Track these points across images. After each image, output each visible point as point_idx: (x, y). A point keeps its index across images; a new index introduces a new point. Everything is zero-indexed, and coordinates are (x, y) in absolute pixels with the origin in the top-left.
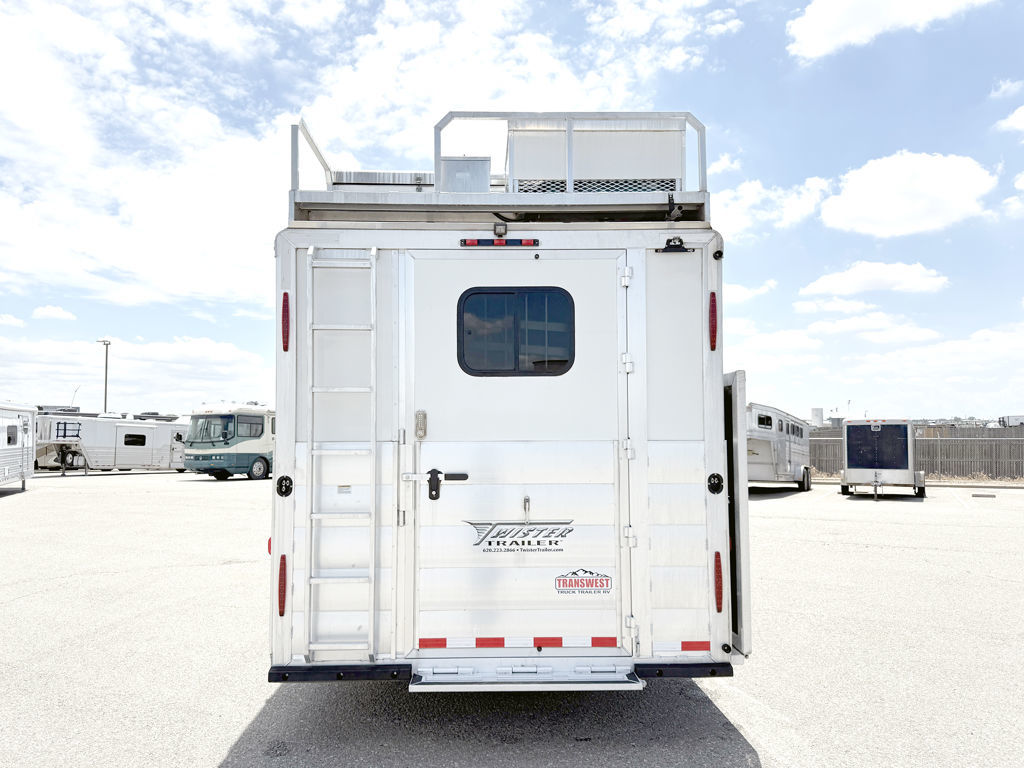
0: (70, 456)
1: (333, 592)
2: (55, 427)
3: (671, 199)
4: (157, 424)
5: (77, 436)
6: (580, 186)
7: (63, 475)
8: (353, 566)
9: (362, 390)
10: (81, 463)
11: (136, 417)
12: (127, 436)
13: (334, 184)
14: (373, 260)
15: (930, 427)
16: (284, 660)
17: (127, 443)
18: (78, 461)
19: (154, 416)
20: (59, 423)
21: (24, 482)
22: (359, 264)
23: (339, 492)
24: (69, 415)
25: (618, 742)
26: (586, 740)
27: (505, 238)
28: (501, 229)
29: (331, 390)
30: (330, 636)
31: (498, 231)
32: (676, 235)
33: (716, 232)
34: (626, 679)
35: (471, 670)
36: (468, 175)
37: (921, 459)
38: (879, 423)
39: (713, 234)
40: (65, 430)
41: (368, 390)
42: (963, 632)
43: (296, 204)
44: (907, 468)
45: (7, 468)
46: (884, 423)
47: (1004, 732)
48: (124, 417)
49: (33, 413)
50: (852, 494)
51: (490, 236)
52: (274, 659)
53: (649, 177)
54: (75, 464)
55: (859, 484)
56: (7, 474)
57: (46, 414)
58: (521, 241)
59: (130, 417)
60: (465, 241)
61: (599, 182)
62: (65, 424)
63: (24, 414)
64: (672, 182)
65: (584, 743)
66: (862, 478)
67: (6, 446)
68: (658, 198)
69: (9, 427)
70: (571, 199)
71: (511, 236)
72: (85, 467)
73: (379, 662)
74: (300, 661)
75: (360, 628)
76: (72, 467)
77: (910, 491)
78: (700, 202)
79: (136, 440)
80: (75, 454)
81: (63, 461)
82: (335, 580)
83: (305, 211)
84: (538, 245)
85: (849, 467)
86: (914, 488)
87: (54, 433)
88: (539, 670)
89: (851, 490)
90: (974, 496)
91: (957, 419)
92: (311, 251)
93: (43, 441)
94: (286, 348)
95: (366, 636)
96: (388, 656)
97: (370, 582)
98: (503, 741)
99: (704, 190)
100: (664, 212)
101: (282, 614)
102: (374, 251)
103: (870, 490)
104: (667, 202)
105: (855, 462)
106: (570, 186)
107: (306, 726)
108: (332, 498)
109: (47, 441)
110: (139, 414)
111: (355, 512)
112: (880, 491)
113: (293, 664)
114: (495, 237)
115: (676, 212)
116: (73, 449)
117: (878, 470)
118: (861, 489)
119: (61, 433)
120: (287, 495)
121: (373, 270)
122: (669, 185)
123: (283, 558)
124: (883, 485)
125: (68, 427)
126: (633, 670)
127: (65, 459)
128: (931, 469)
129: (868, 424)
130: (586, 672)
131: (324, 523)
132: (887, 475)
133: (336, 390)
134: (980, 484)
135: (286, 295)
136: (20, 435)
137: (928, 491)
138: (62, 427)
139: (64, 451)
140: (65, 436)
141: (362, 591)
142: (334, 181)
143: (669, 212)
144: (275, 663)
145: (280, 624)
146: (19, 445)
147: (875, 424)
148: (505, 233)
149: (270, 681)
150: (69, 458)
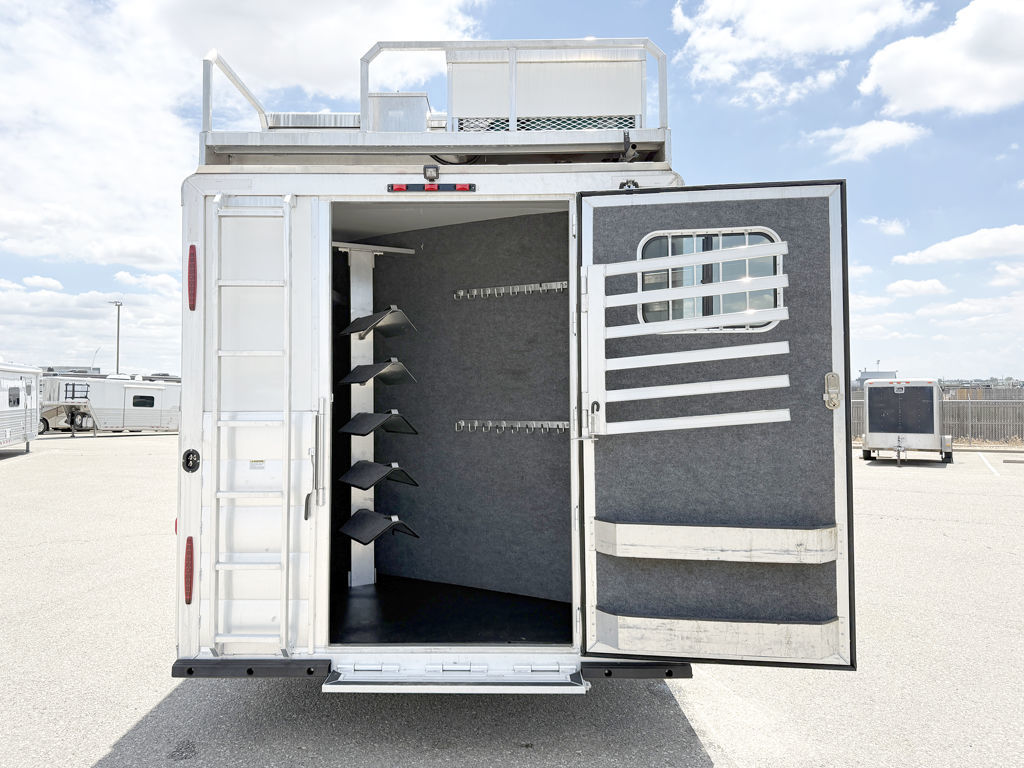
0: (79, 417)
1: (246, 578)
2: (63, 388)
3: (626, 137)
4: (165, 386)
5: (86, 397)
6: (525, 124)
7: (73, 437)
8: (267, 550)
9: (274, 353)
10: (90, 425)
11: (144, 379)
12: (135, 398)
13: (270, 128)
14: (287, 209)
15: (964, 388)
16: (191, 652)
17: (135, 404)
18: (87, 423)
19: (165, 377)
20: (67, 385)
21: (28, 444)
22: (270, 212)
23: (252, 468)
24: (78, 376)
25: (561, 749)
26: (527, 746)
27: (437, 182)
28: (431, 173)
29: (238, 354)
30: (241, 627)
31: (428, 174)
32: (630, 179)
33: (676, 175)
34: (569, 680)
35: (397, 667)
36: (402, 113)
37: (950, 421)
38: (903, 385)
39: (674, 177)
40: (73, 391)
41: (280, 353)
42: (975, 619)
43: (208, 147)
44: (933, 433)
45: (8, 430)
46: (907, 385)
47: (1009, 745)
48: (133, 378)
49: (37, 374)
50: (874, 458)
51: (421, 180)
52: (180, 651)
53: (605, 113)
54: (84, 425)
55: (882, 449)
56: (8, 436)
57: (55, 375)
58: (455, 186)
59: (139, 378)
60: (392, 186)
61: (549, 120)
62: (74, 385)
63: (26, 376)
64: (631, 118)
65: (524, 751)
66: (885, 442)
67: (7, 408)
68: (612, 136)
69: (11, 389)
70: (514, 138)
71: (443, 180)
72: (94, 428)
73: (296, 657)
74: (206, 654)
75: (274, 618)
76: (81, 429)
77: (937, 457)
78: (659, 140)
79: (144, 401)
80: (84, 415)
81: (72, 422)
82: (244, 566)
83: (219, 155)
84: (474, 190)
85: (870, 431)
86: (941, 453)
87: (63, 394)
88: (473, 668)
89: (873, 455)
90: (1005, 462)
91: (993, 380)
92: (218, 198)
93: (51, 403)
94: (192, 307)
95: (279, 627)
96: (304, 650)
97: (281, 568)
98: (434, 746)
99: (664, 128)
100: (618, 153)
101: (189, 602)
102: (288, 199)
103: (893, 455)
104: (622, 141)
105: (877, 426)
106: (513, 124)
107: (223, 723)
108: (244, 475)
109: (56, 403)
110: (149, 375)
111: (266, 490)
112: (903, 456)
113: (200, 657)
114: (426, 182)
115: (631, 152)
116: (82, 410)
117: (901, 435)
118: (884, 454)
119: (70, 394)
120: (193, 471)
121: (287, 217)
122: (628, 121)
123: (190, 541)
124: (906, 450)
125: (76, 388)
126: (579, 669)
127: (75, 421)
128: (960, 433)
129: (891, 385)
130: (526, 672)
131: (237, 503)
132: (912, 439)
133: (245, 354)
134: (1013, 449)
135: (193, 248)
136: (22, 395)
137: (955, 455)
138: (70, 388)
139: (73, 413)
140: (73, 398)
141: (275, 578)
142: (270, 125)
143: (624, 154)
144: (180, 658)
145: (187, 612)
146: (21, 406)
147: (899, 386)
148: (437, 177)
149: (173, 676)
150: (78, 420)
